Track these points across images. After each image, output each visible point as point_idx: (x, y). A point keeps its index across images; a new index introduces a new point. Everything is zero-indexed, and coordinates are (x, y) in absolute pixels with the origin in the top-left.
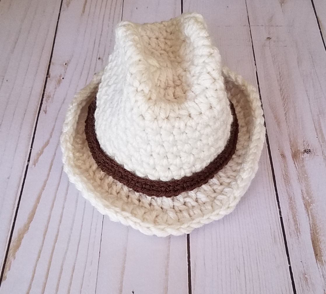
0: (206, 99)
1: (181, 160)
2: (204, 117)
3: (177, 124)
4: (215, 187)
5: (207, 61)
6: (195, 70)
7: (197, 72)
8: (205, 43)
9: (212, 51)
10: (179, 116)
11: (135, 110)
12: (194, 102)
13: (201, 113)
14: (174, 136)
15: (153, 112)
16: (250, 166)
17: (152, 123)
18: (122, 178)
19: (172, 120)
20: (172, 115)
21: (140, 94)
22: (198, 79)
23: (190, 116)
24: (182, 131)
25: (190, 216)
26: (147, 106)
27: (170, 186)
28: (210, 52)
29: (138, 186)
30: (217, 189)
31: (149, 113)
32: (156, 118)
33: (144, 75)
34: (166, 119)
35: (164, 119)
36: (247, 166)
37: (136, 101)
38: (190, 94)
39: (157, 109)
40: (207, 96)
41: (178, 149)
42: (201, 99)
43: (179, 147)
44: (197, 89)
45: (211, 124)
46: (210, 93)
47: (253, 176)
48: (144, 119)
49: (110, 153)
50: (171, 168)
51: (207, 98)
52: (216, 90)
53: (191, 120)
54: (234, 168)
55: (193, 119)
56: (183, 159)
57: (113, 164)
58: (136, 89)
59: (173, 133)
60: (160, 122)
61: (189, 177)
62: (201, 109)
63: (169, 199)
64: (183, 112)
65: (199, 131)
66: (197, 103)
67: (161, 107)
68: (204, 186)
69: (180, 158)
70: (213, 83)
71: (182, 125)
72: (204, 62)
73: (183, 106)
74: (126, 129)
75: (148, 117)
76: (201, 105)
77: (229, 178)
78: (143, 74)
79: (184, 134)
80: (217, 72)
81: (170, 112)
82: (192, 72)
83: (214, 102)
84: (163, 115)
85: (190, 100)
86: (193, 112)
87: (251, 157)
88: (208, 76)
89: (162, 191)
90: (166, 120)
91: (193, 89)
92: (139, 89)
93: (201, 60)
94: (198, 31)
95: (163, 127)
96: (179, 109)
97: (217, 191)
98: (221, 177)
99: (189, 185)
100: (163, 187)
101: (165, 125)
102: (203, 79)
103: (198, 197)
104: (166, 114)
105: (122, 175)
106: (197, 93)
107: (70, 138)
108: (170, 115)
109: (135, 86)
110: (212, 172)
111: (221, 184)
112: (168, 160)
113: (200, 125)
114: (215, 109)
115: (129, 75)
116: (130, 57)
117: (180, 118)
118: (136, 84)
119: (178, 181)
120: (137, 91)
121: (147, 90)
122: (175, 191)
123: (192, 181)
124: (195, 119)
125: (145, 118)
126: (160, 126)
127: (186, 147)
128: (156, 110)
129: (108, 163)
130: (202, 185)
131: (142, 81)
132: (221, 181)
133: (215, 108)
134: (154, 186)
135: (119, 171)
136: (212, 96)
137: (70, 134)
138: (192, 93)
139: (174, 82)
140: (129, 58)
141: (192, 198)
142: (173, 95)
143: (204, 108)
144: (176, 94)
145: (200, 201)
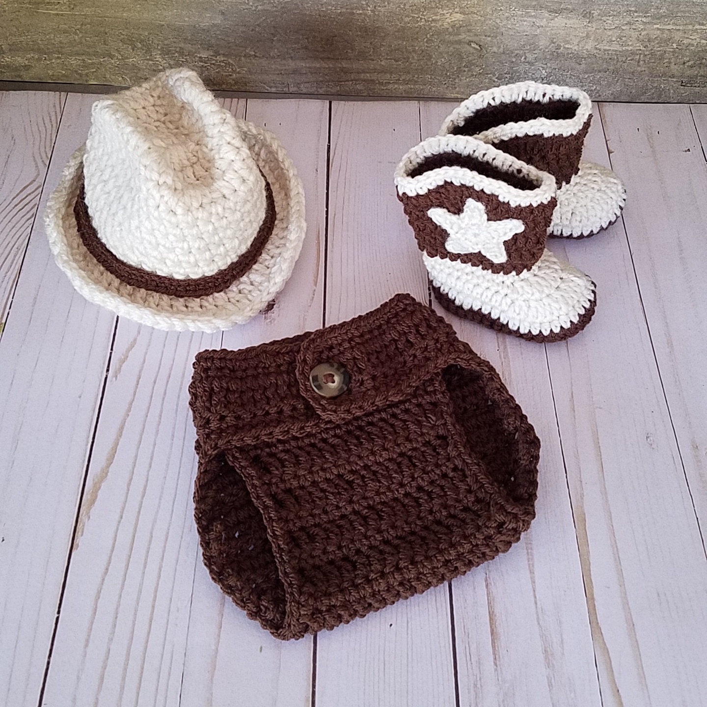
0: (235, 173)
1: (225, 248)
2: (240, 193)
3: (213, 211)
10: (213, 200)
12: (224, 180)
13: (236, 190)
14: (213, 224)
15: (184, 203)
17: (186, 215)
19: (207, 208)
24: (221, 216)
27: (218, 278)
31: (179, 206)
32: (189, 210)
35: (198, 208)
39: (186, 199)
41: (220, 238)
43: (221, 235)
50: (216, 259)
53: (227, 202)
56: (227, 245)
59: (211, 222)
62: (234, 186)
64: (216, 195)
66: (227, 180)
67: (191, 196)
69: (224, 245)
71: (220, 209)
73: (212, 188)
75: (179, 210)
76: (233, 182)
79: (224, 219)
81: (202, 198)
83: (246, 174)
84: (195, 204)
86: (226, 192)
90: (200, 209)
96: (210, 193)
104: (198, 201)
108: (203, 201)
112: (211, 252)
114: (249, 182)
117: (215, 202)
119: (225, 270)
121: (170, 182)
122: (226, 283)
124: (231, 200)
125: (176, 213)
127: (229, 232)
143: (236, 184)
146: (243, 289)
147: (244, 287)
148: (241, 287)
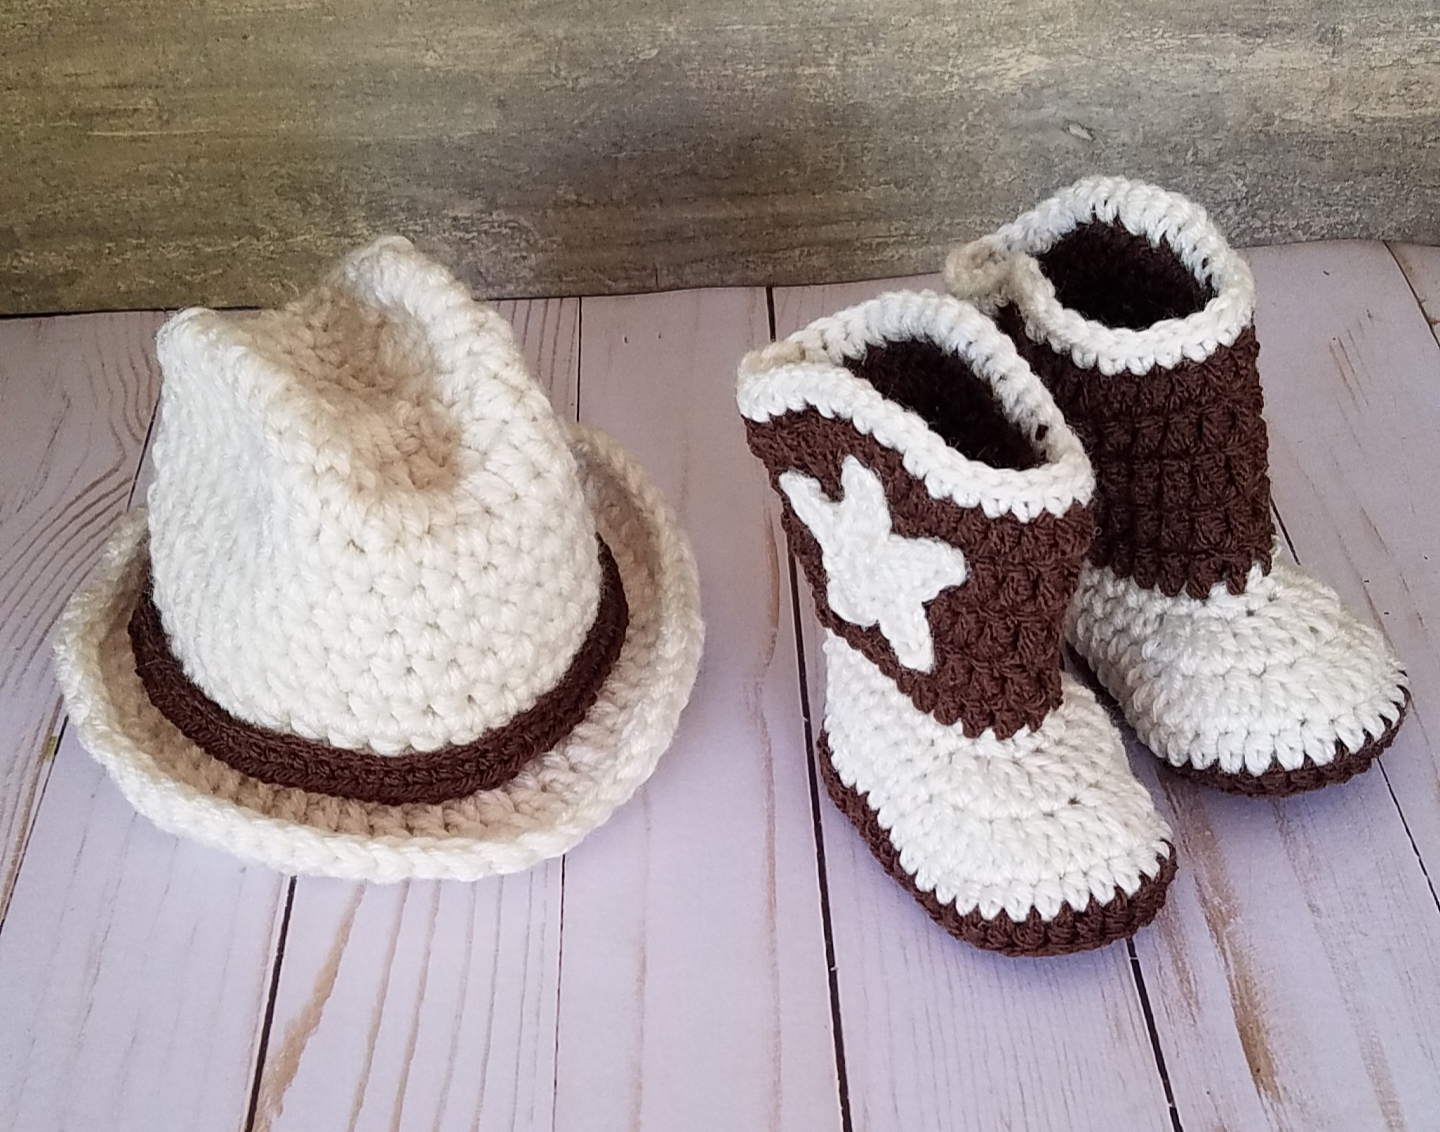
0: (515, 452)
1: (500, 661)
2: (529, 505)
5: (477, 347)
6: (451, 386)
7: (460, 388)
9: (481, 316)
10: (460, 519)
11: (329, 533)
12: (486, 470)
13: (517, 496)
14: (463, 583)
15: (383, 520)
17: (390, 554)
18: (335, 778)
19: (445, 535)
20: (439, 520)
21: (326, 479)
22: (470, 405)
23: (488, 511)
24: (483, 559)
26: (361, 509)
27: (487, 751)
28: (475, 322)
29: (391, 785)
31: (372, 527)
32: (397, 541)
33: (319, 425)
35: (421, 538)
37: (325, 503)
38: (467, 457)
40: (517, 443)
41: (482, 627)
42: (500, 457)
43: (485, 620)
44: (476, 434)
45: (554, 521)
46: (521, 431)
48: (362, 551)
49: (275, 712)
50: (477, 695)
51: (517, 448)
52: (534, 419)
53: (497, 522)
55: (500, 518)
56: (503, 655)
57: (293, 746)
58: (310, 468)
59: (456, 576)
60: (411, 546)
62: (511, 485)
63: (498, 793)
64: (466, 507)
65: (529, 553)
66: (495, 470)
67: (400, 506)
69: (495, 654)
70: (519, 401)
72: (470, 353)
73: (457, 491)
74: (312, 607)
75: (373, 540)
78: (315, 423)
79: (491, 572)
81: (430, 514)
82: (447, 396)
83: (539, 453)
84: (415, 527)
85: (472, 470)
86: (494, 499)
88: (495, 387)
89: (467, 775)
90: (427, 539)
91: (467, 438)
92: (321, 467)
93: (460, 351)
95: (426, 562)
96: (451, 502)
98: (614, 694)
99: (538, 732)
100: (468, 761)
101: (429, 553)
102: (486, 398)
104: (420, 521)
105: (332, 771)
106: (484, 446)
108: (434, 522)
109: (303, 460)
110: (587, 684)
112: (462, 672)
113: (526, 530)
114: (549, 475)
115: (273, 438)
116: (256, 389)
117: (465, 524)
118: (305, 452)
119: (503, 729)
120: (314, 471)
121: (343, 466)
122: (507, 764)
123: (543, 719)
124: (507, 515)
125: (366, 549)
126: (417, 560)
127: (507, 615)
128: (389, 513)
129: (275, 751)
130: (571, 728)
131: (320, 441)
133: (549, 472)
134: (441, 766)
135: (321, 762)
136: (530, 439)
138: (469, 452)
139: (398, 447)
140: (252, 391)
143: (517, 478)
144: (418, 474)
146: (551, 781)
147: (554, 776)
148: (547, 776)
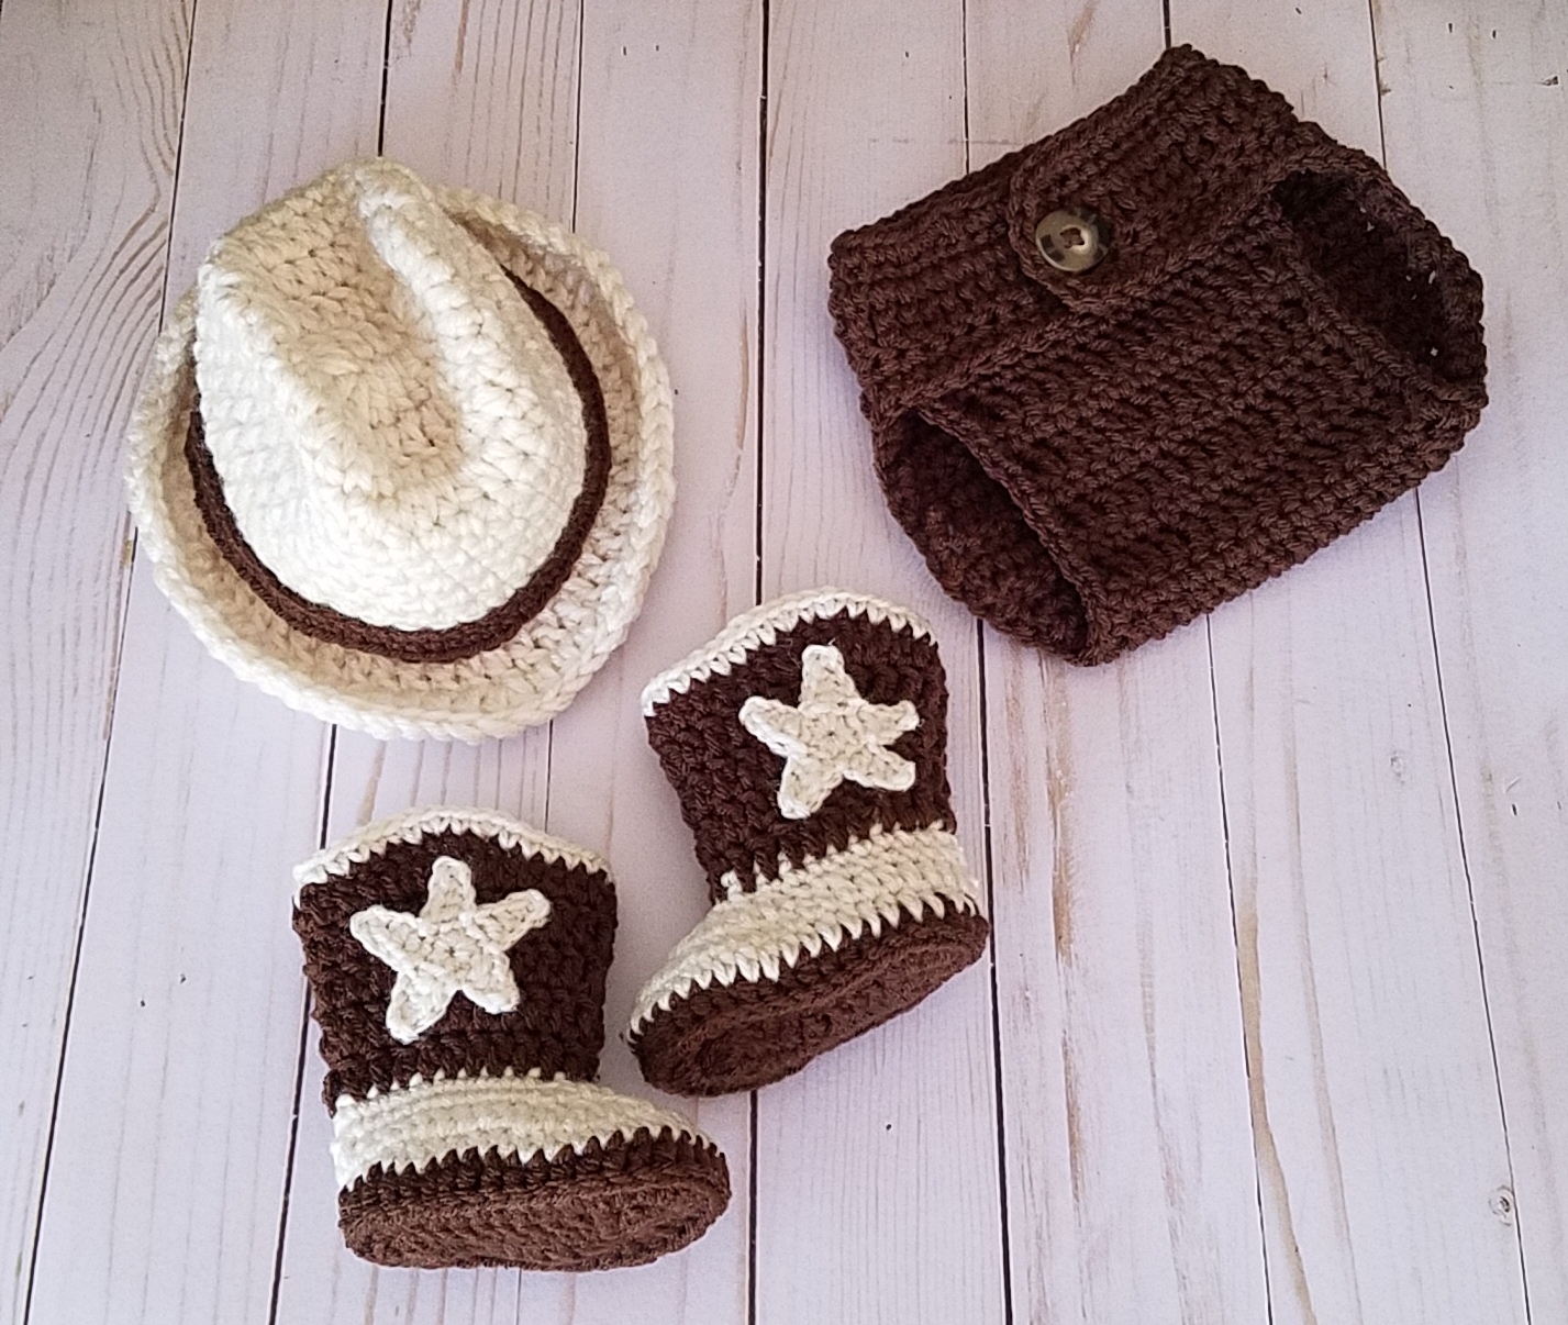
0: (507, 446)
1: (498, 577)
2: (519, 487)
3: (463, 530)
4: (591, 575)
5: (476, 351)
6: (455, 373)
7: (462, 379)
8: (456, 304)
9: (479, 319)
10: (462, 507)
12: (484, 461)
13: (509, 481)
14: (466, 551)
15: (400, 525)
16: (654, 490)
17: (406, 548)
19: (451, 526)
20: (446, 511)
21: (354, 501)
22: (470, 397)
23: (486, 496)
25: (557, 669)
26: (381, 521)
27: (489, 624)
28: (473, 323)
29: (412, 652)
30: (597, 576)
31: (391, 531)
32: (412, 537)
33: (345, 448)
34: (437, 528)
35: (431, 531)
36: (645, 494)
37: (353, 519)
38: (468, 439)
39: (405, 516)
40: (508, 438)
41: (484, 566)
42: (494, 451)
44: (476, 422)
45: (539, 489)
46: (510, 429)
47: (668, 509)
51: (508, 441)
52: (524, 414)
53: (492, 506)
54: (622, 506)
55: (495, 501)
58: (339, 489)
59: (460, 548)
60: (424, 541)
61: (526, 589)
62: (505, 473)
63: (499, 651)
64: (467, 495)
65: (518, 518)
66: (490, 461)
67: (413, 506)
68: (567, 585)
69: (494, 574)
70: (511, 401)
71: (477, 526)
72: (470, 355)
73: (460, 476)
76: (503, 465)
77: (617, 534)
78: (341, 445)
80: (509, 372)
81: (438, 505)
82: (451, 380)
84: (424, 524)
85: (473, 459)
86: (489, 488)
87: (649, 469)
88: (492, 392)
89: (474, 643)
90: (436, 530)
91: (468, 422)
93: (462, 350)
94: (425, 271)
95: (434, 546)
97: (598, 581)
100: (473, 633)
101: (437, 541)
103: (561, 615)
104: (429, 515)
105: (363, 636)
106: (483, 434)
107: (179, 572)
108: (442, 514)
109: (333, 482)
111: (604, 559)
112: (466, 591)
113: (516, 505)
114: (536, 457)
115: (307, 458)
116: (292, 407)
117: (465, 512)
118: (334, 476)
120: (343, 492)
121: (366, 484)
122: (505, 631)
123: (536, 590)
124: (501, 500)
125: (387, 545)
126: (428, 547)
131: (346, 463)
132: (601, 552)
133: (535, 455)
134: (453, 638)
136: (520, 434)
137: (174, 562)
138: (470, 435)
139: (409, 396)
141: (549, 625)
142: (421, 435)
143: (509, 468)
144: (428, 428)
145: (568, 624)
146: (543, 637)
147: (544, 633)
148: (539, 633)
